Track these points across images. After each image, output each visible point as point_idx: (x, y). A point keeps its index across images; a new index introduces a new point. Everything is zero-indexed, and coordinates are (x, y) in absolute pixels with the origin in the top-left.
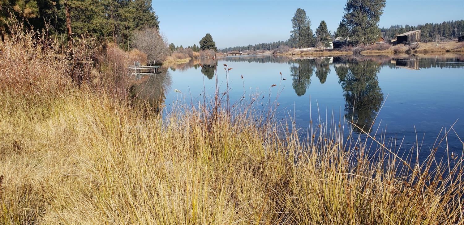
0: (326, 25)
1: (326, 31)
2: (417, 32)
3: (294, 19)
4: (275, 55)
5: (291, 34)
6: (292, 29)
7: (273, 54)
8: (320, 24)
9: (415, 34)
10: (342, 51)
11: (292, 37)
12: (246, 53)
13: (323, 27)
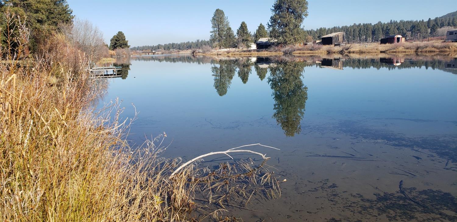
0: (246, 26)
1: (247, 32)
2: (340, 34)
3: (214, 19)
4: (195, 55)
5: (211, 34)
6: (212, 30)
7: (192, 54)
8: (240, 25)
9: (338, 36)
10: (271, 52)
11: (212, 37)
12: (160, 53)
13: (243, 28)
